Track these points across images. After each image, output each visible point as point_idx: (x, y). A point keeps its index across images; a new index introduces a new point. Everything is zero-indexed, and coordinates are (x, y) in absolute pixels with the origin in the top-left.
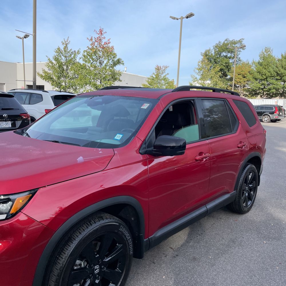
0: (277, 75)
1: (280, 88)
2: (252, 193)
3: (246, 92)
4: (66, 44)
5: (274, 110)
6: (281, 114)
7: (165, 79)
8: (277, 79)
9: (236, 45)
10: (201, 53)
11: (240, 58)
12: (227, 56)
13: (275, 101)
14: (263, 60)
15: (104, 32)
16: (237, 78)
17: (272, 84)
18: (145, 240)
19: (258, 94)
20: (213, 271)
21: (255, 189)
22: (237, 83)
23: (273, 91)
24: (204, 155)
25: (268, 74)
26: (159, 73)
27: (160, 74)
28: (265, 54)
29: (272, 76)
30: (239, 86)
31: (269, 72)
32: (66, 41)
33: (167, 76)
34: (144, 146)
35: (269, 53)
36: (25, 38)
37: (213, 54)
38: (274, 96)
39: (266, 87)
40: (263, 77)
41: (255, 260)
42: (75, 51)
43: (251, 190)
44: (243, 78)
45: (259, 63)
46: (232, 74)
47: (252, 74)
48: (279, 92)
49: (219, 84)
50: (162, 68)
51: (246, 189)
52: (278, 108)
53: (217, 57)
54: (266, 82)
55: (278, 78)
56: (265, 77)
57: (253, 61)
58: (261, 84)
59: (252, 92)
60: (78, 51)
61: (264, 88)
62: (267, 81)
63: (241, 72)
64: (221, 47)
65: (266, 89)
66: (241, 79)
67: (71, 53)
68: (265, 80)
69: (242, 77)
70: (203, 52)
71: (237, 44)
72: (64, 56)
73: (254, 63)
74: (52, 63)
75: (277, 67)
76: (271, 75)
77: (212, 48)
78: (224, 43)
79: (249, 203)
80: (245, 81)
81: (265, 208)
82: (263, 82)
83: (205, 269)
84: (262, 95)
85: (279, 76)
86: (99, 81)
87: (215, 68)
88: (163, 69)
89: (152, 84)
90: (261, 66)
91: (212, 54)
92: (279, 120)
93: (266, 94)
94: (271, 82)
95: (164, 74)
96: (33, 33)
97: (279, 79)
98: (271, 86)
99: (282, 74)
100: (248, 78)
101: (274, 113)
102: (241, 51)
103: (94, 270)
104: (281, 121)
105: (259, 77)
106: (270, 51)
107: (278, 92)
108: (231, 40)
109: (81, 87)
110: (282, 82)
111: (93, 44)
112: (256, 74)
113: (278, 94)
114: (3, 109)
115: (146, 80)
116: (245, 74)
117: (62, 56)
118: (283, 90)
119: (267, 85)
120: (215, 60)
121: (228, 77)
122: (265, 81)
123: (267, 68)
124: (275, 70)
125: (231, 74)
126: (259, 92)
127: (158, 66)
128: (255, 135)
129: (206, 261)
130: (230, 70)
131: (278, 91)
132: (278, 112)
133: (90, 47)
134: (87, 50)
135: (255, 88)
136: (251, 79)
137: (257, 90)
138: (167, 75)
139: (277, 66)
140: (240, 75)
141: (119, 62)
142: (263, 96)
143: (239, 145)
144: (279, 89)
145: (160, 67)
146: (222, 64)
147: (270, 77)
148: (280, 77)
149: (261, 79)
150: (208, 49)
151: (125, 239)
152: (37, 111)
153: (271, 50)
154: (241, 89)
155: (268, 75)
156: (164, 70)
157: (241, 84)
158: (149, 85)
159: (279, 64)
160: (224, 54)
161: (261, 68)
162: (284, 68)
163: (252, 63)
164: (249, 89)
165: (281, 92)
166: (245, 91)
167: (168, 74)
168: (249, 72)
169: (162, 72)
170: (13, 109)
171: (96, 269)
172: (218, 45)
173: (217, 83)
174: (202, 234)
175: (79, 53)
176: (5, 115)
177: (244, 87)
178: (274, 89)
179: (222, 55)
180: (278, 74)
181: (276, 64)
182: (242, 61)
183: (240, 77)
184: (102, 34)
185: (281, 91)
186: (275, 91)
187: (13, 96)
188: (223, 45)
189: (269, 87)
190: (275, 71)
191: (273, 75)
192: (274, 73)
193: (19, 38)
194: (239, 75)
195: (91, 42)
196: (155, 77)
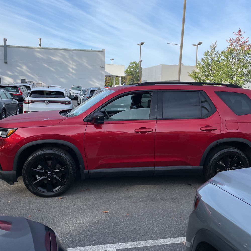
18: (85, 170)
32: (214, 45)
36: (199, 45)
151: (67, 164)
171: (49, 173)
193: (194, 46)
195: (230, 43)
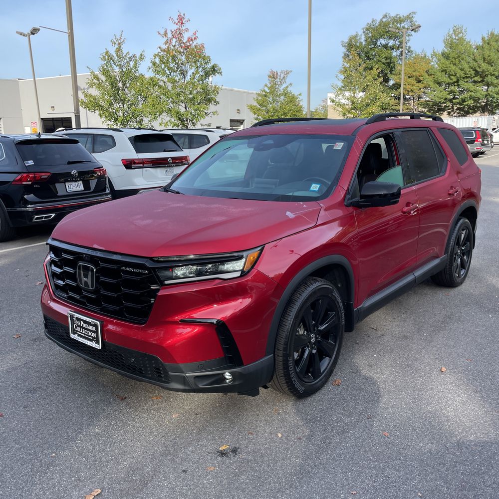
0: (475, 74)
1: (481, 97)
2: (465, 257)
3: (423, 107)
4: (119, 44)
5: (474, 136)
6: (486, 142)
7: (285, 94)
8: (475, 82)
9: (402, 25)
10: (343, 42)
11: (409, 48)
12: (387, 44)
13: (474, 120)
14: (451, 48)
15: (186, 19)
16: (407, 84)
17: (468, 90)
18: (355, 310)
19: (444, 110)
20: (432, 347)
21: (469, 253)
22: (407, 92)
23: (469, 102)
24: (411, 206)
25: (460, 73)
26: (276, 84)
27: (277, 86)
28: (452, 39)
29: (467, 77)
30: (410, 98)
31: (462, 70)
32: (119, 38)
33: (289, 89)
34: (348, 196)
35: (460, 35)
36: (33, 34)
37: (364, 43)
38: (471, 111)
39: (456, 97)
40: (451, 79)
41: (482, 335)
42: (134, 56)
43: (464, 254)
44: (417, 83)
45: (443, 55)
46: (398, 76)
47: (433, 76)
48: (480, 104)
49: (380, 97)
50: (279, 74)
51: (457, 252)
52: (480, 133)
53: (371, 49)
54: (456, 89)
55: (478, 79)
56: (454, 79)
57: (434, 52)
58: (448, 91)
59: (433, 106)
60: (141, 55)
61: (454, 98)
62: (458, 85)
63: (414, 73)
64: (376, 29)
65: (457, 101)
66: (413, 85)
67: (128, 59)
68: (456, 84)
69: (415, 82)
70: (346, 40)
71: (404, 22)
72: (117, 65)
73: (435, 54)
74: (98, 79)
75: (474, 60)
76: (466, 74)
77: (360, 32)
78: (381, 22)
79: (463, 272)
80: (420, 89)
81: (483, 279)
82: (452, 88)
83: (422, 345)
84: (450, 111)
85: (479, 77)
86: (183, 105)
87: (372, 69)
88: (282, 77)
89: (265, 104)
90: (447, 59)
91: (361, 43)
92: (482, 153)
93: (457, 109)
94: (466, 88)
95: (284, 86)
96: (68, 30)
97: (480, 80)
98: (466, 95)
99: (483, 71)
100: (425, 83)
101: (475, 141)
102: (411, 35)
103: (311, 338)
104: (486, 154)
105: (445, 78)
106: (461, 32)
107: (478, 105)
108: (393, 15)
109: (154, 118)
110: (485, 85)
111: (168, 42)
112: (439, 74)
113: (478, 108)
114: (69, 163)
115: (254, 98)
116: (419, 76)
117: (114, 66)
118: (486, 100)
119: (458, 94)
120: (367, 53)
121: (391, 83)
122: (455, 86)
123: (457, 62)
124: (472, 66)
125: (396, 77)
126: (446, 106)
127: (272, 72)
128: (469, 176)
129: (421, 339)
130: (393, 69)
131: (478, 103)
132: (481, 140)
133: (164, 47)
134: (159, 53)
135: (438, 100)
136: (431, 84)
137: (443, 103)
138: (289, 86)
139: (476, 58)
140: (411, 78)
141: (214, 70)
142: (452, 113)
143: (451, 192)
144: (479, 99)
145: (277, 73)
146: (380, 61)
147: (464, 78)
148: (481, 77)
149: (448, 84)
150: (354, 34)
151: (338, 306)
152: (109, 163)
153: (463, 30)
154: (414, 103)
155: (460, 75)
156: (284, 77)
157: (413, 94)
158: (259, 107)
159: (478, 55)
160: (382, 41)
161: (448, 62)
162: (486, 62)
163: (432, 55)
164: (429, 101)
165: (483, 104)
166: (421, 105)
167: (291, 85)
168: (426, 72)
169: (281, 82)
170: (83, 162)
171: (312, 338)
172: (372, 26)
173: (377, 96)
174: (406, 312)
175: (143, 59)
176: (74, 172)
177: (419, 98)
178: (470, 99)
179: (379, 43)
180: (477, 73)
181: (473, 55)
182: (414, 53)
183: (412, 81)
184: (182, 23)
185: (484, 102)
186: (473, 102)
187: (76, 142)
188: (380, 25)
189: (462, 96)
190: (472, 68)
191: (469, 75)
192: (470, 71)
193: (21, 34)
194: (409, 77)
195: (165, 39)
196: (268, 91)
